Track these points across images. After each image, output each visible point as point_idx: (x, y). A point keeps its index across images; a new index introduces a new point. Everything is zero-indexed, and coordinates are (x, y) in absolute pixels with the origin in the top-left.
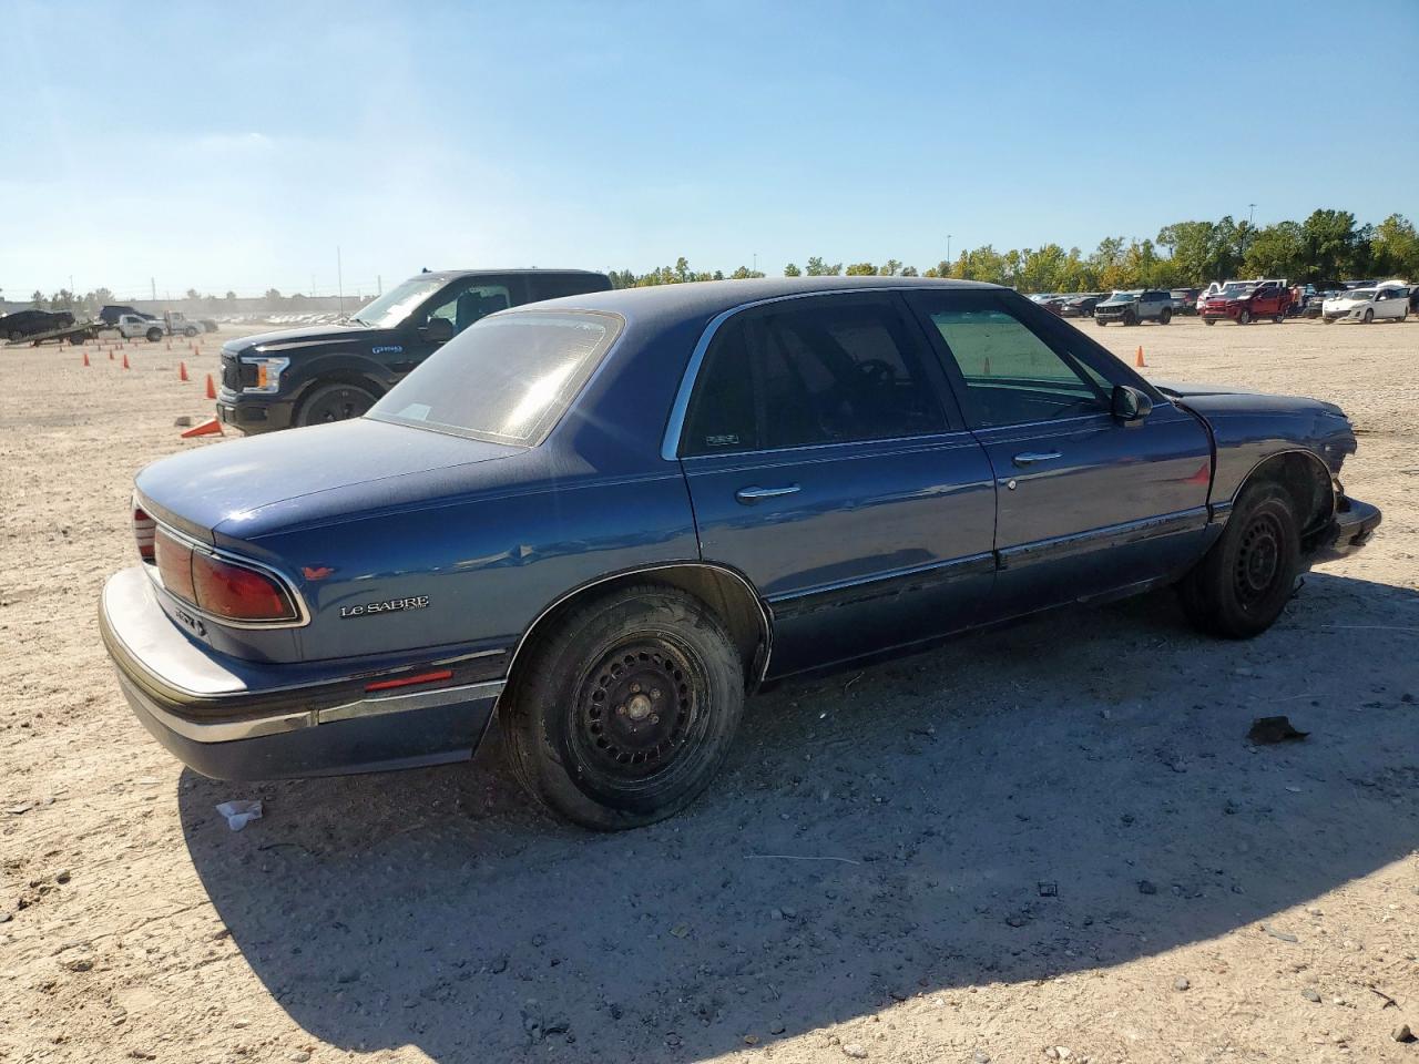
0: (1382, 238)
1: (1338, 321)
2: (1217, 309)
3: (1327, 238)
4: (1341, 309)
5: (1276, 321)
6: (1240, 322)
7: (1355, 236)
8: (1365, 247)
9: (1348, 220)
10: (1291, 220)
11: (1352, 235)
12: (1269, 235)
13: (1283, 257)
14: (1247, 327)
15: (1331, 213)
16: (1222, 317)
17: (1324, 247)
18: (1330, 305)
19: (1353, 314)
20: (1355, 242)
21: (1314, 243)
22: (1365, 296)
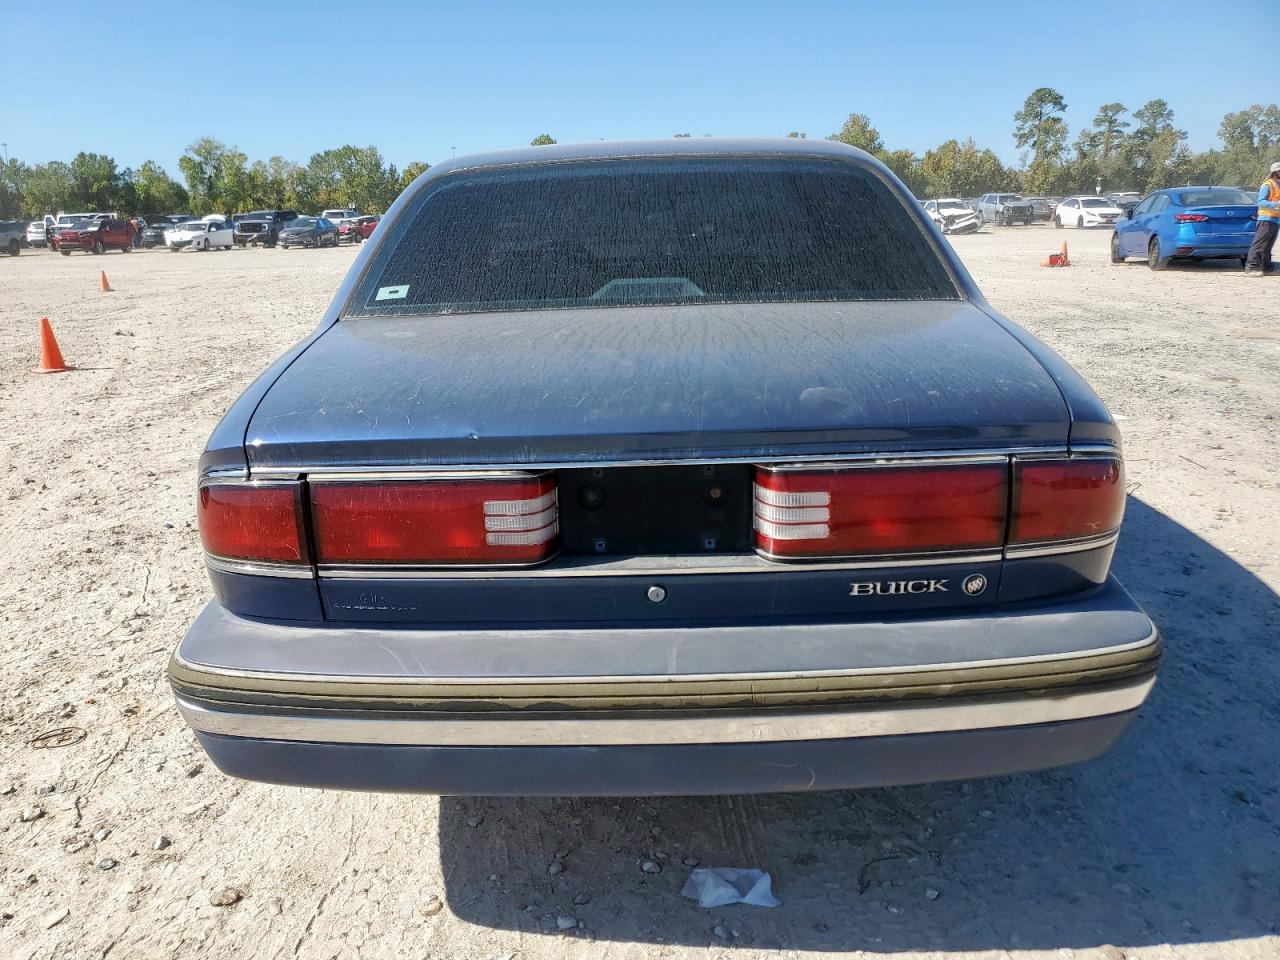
0: (143, 181)
1: (184, 249)
2: (71, 240)
3: (97, 179)
4: (184, 239)
5: (125, 251)
6: (96, 252)
7: (119, 179)
8: (130, 188)
9: (111, 165)
10: (59, 161)
11: (117, 178)
12: (40, 173)
13: (60, 195)
14: (103, 256)
15: (93, 157)
16: (74, 248)
17: (95, 187)
18: (171, 236)
19: (195, 243)
20: (121, 183)
21: (85, 184)
22: (198, 227)
